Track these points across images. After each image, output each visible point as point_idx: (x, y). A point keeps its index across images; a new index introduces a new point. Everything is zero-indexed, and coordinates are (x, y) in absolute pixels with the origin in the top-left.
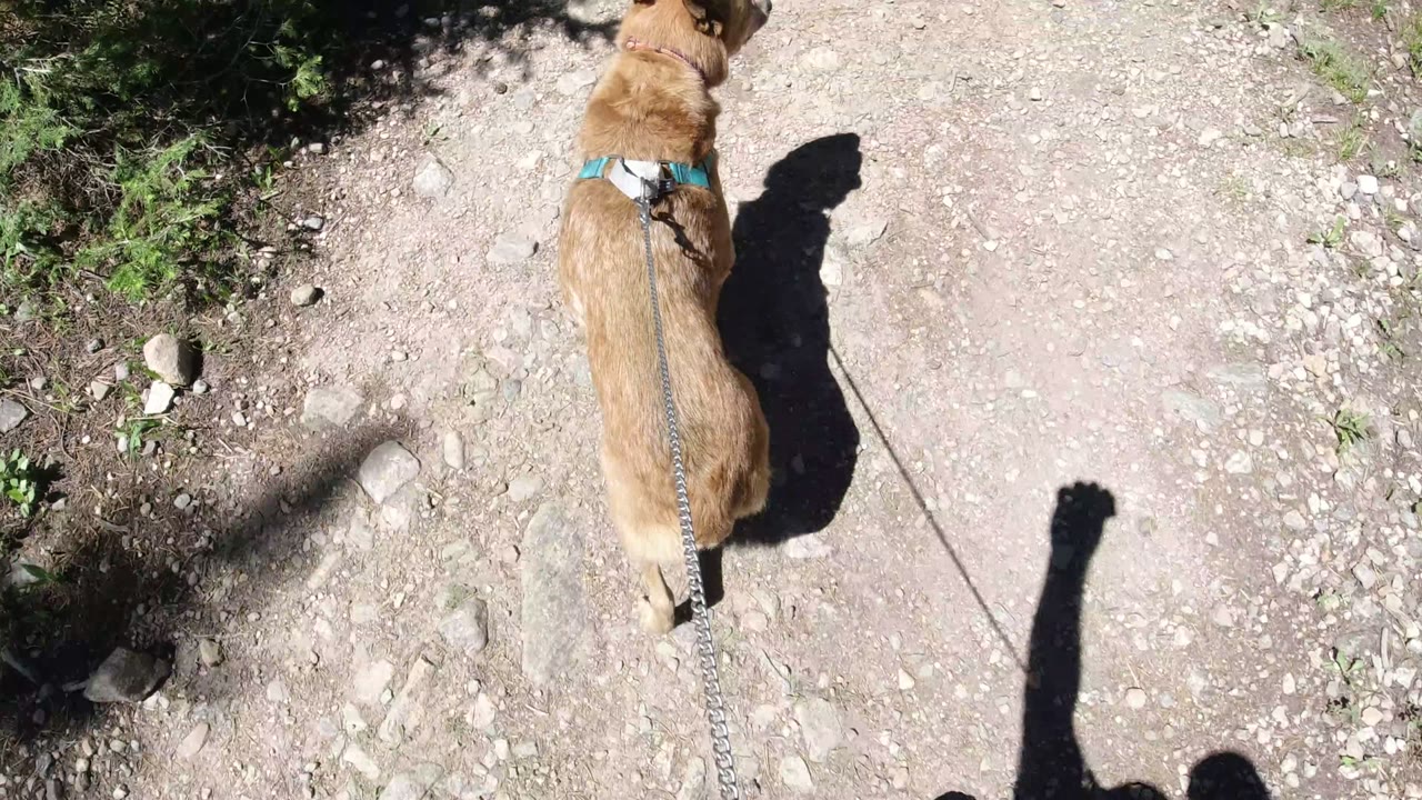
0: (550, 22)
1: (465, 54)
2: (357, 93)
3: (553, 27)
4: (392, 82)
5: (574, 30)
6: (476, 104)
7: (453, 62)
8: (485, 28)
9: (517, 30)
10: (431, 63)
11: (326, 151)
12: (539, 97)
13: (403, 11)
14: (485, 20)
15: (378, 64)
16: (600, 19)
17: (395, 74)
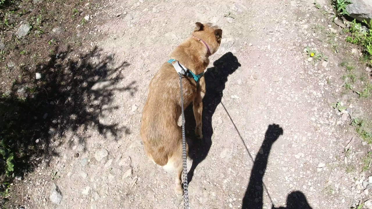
0: (93, 124)
1: (65, 137)
2: (32, 152)
3: (94, 126)
4: (42, 148)
5: (101, 128)
6: (69, 162)
7: (62, 141)
8: (72, 125)
9: (82, 127)
10: (54, 141)
11: (23, 179)
12: (89, 161)
13: (46, 115)
14: (72, 121)
15: (37, 141)
16: (110, 123)
17: (43, 146)
